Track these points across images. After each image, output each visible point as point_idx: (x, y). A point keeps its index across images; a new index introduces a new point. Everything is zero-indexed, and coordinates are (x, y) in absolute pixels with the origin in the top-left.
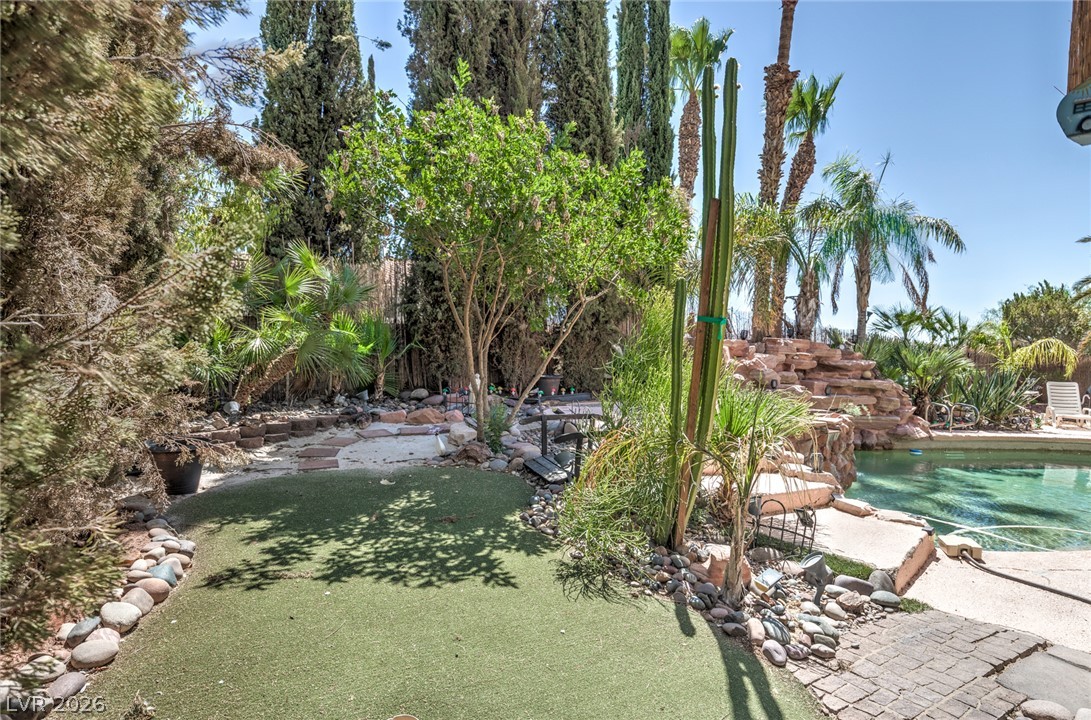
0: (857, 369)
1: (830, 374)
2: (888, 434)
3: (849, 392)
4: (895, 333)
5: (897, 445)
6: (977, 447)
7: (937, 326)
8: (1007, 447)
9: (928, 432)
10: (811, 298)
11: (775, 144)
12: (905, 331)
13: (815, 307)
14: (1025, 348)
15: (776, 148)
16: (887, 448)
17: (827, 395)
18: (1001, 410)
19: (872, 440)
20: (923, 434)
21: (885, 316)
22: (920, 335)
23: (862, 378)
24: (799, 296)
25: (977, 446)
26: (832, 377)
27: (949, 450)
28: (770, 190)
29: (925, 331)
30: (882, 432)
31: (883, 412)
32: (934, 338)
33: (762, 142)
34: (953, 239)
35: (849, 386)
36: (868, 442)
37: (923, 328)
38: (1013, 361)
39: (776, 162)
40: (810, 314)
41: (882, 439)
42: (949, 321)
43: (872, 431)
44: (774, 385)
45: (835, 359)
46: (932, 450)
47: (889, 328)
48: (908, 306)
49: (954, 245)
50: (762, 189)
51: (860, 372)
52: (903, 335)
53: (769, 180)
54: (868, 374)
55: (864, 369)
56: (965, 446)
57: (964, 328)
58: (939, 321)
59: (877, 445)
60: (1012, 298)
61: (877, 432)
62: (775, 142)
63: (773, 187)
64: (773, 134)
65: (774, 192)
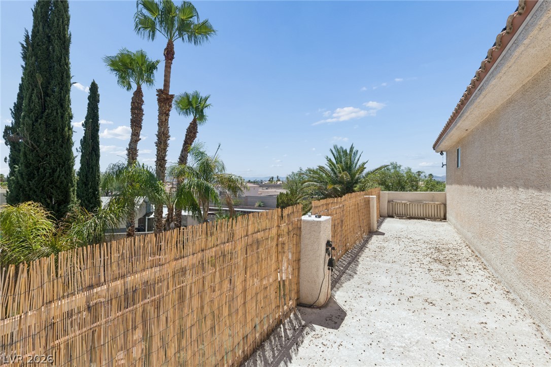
15: (163, 132)
28: (161, 154)
39: (164, 139)
50: (157, 152)
53: (160, 149)
62: (162, 129)
63: (163, 152)
64: (162, 125)
65: (163, 155)
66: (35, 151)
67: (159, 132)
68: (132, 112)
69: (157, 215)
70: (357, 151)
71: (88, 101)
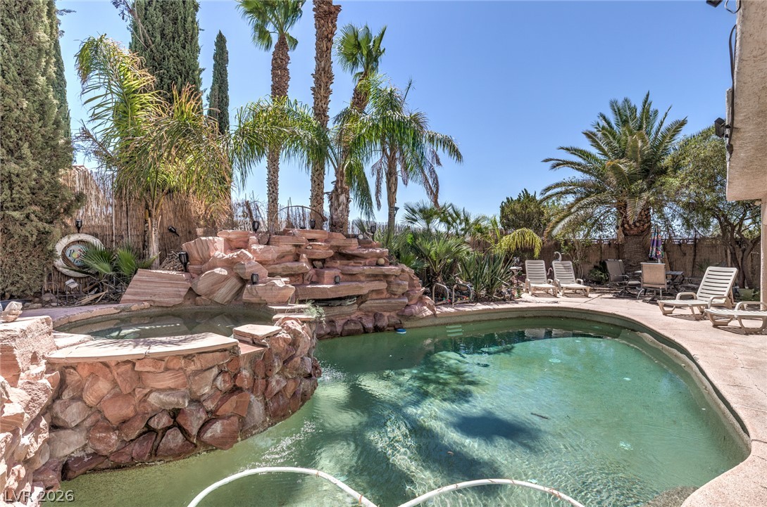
0: (372, 257)
1: (345, 262)
2: (398, 315)
3: (362, 278)
4: (420, 225)
5: (407, 324)
6: (472, 320)
7: (450, 219)
8: (495, 318)
9: (433, 310)
10: (342, 193)
11: (323, 65)
12: (428, 223)
13: (345, 201)
14: (509, 236)
15: (324, 69)
16: (396, 328)
17: (336, 283)
18: (493, 285)
19: (384, 323)
20: (429, 313)
21: (413, 211)
22: (439, 226)
23: (378, 265)
24: (333, 192)
25: (472, 318)
26: (347, 265)
27: (450, 324)
28: (320, 104)
29: (443, 224)
30: (393, 314)
31: (395, 295)
32: (449, 229)
33: (314, 63)
34: (455, 152)
35: (361, 273)
36: (379, 324)
37: (441, 221)
38: (501, 245)
39: (324, 81)
40: (341, 208)
41: (393, 321)
42: (458, 215)
43: (385, 313)
44: (255, 279)
45: (351, 248)
46: (436, 325)
47: (416, 221)
48: (428, 203)
49: (455, 158)
50: (315, 103)
51: (375, 259)
52: (426, 227)
53: (319, 96)
54: (382, 261)
55: (379, 256)
56: (463, 319)
57: (467, 220)
58: (451, 215)
59: (388, 326)
60: (506, 201)
61: (388, 314)
62: (323, 63)
63: (323, 102)
64: (321, 57)
65: (324, 106)
66: (149, 50)
67: (317, 71)
68: (273, 74)
69: (315, 204)
70: (657, 111)
71: (213, 62)
